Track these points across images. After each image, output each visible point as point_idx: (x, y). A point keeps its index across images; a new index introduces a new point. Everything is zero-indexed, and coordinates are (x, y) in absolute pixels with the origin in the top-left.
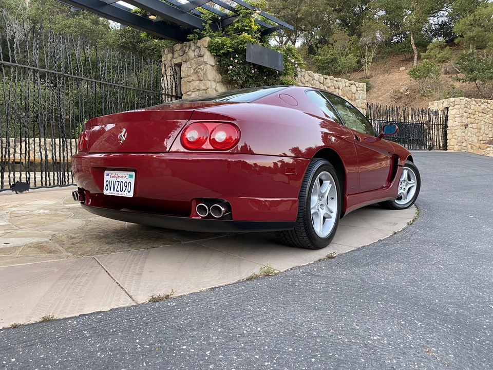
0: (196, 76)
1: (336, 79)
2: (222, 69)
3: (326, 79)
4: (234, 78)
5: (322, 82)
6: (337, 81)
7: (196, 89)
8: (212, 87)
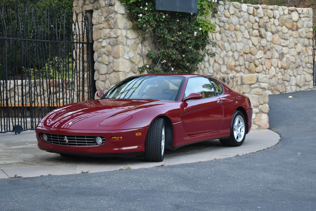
0: (107, 24)
1: (271, 7)
2: (132, 16)
3: (257, 8)
4: (145, 25)
5: (251, 12)
6: (272, 10)
7: (107, 37)
8: (122, 35)
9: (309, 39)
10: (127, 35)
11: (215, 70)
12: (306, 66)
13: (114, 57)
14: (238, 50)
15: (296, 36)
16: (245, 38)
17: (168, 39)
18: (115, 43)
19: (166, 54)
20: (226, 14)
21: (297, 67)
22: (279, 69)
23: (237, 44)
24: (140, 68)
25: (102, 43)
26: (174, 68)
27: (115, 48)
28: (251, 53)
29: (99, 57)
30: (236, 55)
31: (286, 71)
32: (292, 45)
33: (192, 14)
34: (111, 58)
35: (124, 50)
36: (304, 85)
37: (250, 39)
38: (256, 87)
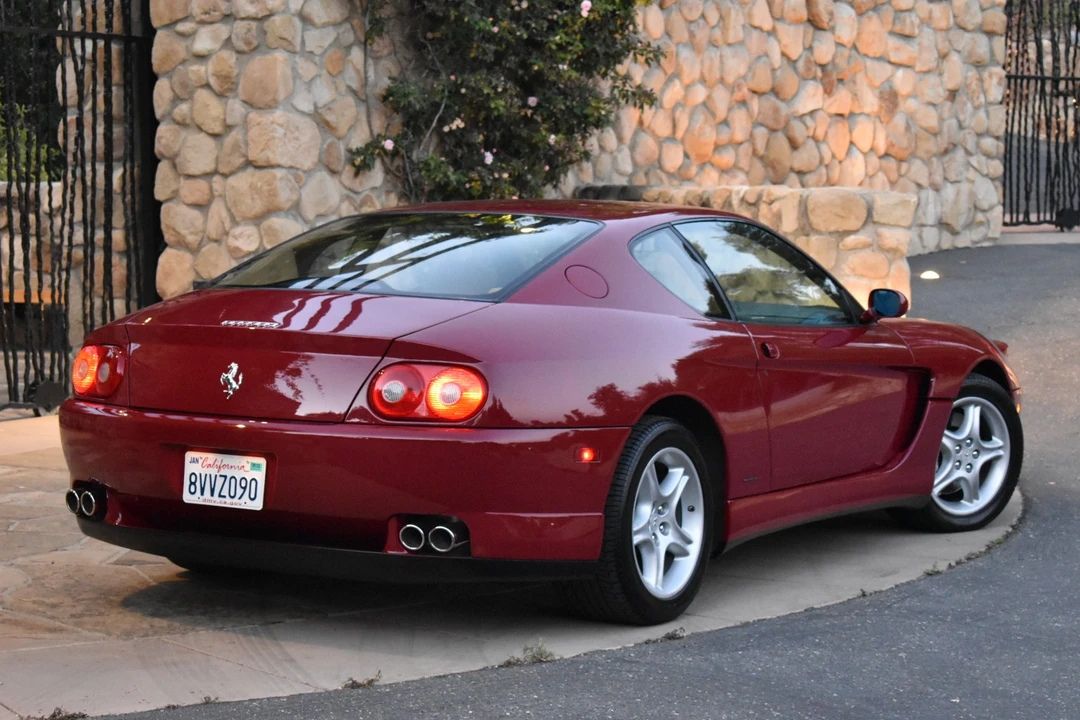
7: (217, 13)
8: (287, 7)
9: (990, 34)
10: (308, 10)
11: (640, 159)
12: (978, 145)
13: (249, 104)
14: (730, 79)
15: (943, 24)
16: (756, 28)
17: (477, 28)
18: (255, 43)
19: (464, 95)
21: (946, 152)
22: (880, 157)
23: (727, 51)
24: (358, 152)
25: (193, 40)
26: (493, 154)
27: (256, 65)
28: (775, 91)
29: (177, 100)
30: (722, 100)
31: (904, 166)
32: (929, 59)
34: (236, 107)
35: (296, 76)
36: (971, 225)
37: (773, 32)
38: (865, 246)
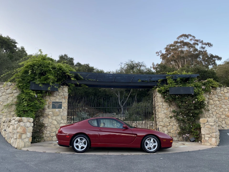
0: (157, 101)
7: (157, 105)
10: (163, 104)
11: (217, 117)
13: (159, 113)
20: (221, 93)
24: (171, 116)
25: (157, 108)
29: (156, 113)
33: (193, 94)
38: (207, 125)
